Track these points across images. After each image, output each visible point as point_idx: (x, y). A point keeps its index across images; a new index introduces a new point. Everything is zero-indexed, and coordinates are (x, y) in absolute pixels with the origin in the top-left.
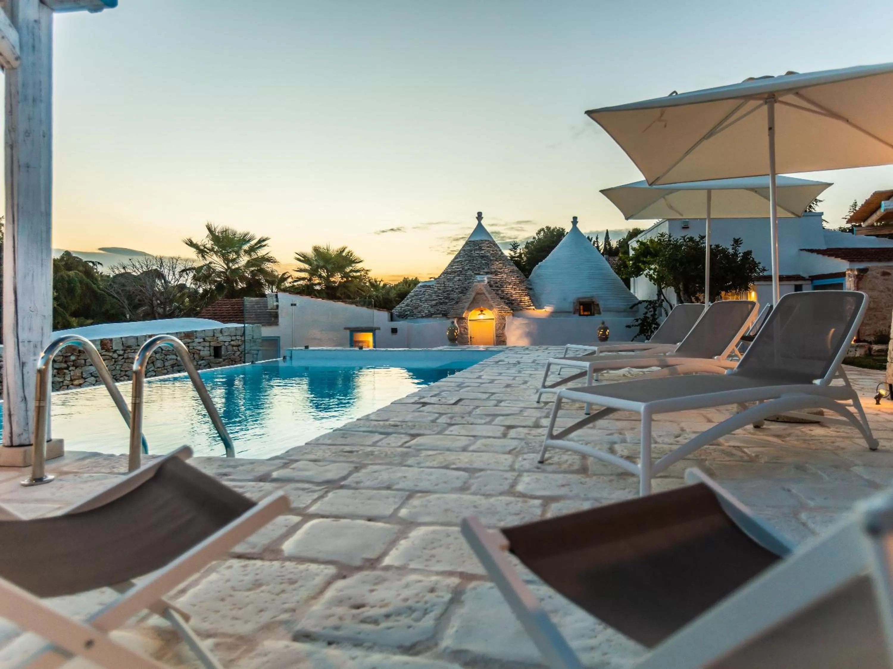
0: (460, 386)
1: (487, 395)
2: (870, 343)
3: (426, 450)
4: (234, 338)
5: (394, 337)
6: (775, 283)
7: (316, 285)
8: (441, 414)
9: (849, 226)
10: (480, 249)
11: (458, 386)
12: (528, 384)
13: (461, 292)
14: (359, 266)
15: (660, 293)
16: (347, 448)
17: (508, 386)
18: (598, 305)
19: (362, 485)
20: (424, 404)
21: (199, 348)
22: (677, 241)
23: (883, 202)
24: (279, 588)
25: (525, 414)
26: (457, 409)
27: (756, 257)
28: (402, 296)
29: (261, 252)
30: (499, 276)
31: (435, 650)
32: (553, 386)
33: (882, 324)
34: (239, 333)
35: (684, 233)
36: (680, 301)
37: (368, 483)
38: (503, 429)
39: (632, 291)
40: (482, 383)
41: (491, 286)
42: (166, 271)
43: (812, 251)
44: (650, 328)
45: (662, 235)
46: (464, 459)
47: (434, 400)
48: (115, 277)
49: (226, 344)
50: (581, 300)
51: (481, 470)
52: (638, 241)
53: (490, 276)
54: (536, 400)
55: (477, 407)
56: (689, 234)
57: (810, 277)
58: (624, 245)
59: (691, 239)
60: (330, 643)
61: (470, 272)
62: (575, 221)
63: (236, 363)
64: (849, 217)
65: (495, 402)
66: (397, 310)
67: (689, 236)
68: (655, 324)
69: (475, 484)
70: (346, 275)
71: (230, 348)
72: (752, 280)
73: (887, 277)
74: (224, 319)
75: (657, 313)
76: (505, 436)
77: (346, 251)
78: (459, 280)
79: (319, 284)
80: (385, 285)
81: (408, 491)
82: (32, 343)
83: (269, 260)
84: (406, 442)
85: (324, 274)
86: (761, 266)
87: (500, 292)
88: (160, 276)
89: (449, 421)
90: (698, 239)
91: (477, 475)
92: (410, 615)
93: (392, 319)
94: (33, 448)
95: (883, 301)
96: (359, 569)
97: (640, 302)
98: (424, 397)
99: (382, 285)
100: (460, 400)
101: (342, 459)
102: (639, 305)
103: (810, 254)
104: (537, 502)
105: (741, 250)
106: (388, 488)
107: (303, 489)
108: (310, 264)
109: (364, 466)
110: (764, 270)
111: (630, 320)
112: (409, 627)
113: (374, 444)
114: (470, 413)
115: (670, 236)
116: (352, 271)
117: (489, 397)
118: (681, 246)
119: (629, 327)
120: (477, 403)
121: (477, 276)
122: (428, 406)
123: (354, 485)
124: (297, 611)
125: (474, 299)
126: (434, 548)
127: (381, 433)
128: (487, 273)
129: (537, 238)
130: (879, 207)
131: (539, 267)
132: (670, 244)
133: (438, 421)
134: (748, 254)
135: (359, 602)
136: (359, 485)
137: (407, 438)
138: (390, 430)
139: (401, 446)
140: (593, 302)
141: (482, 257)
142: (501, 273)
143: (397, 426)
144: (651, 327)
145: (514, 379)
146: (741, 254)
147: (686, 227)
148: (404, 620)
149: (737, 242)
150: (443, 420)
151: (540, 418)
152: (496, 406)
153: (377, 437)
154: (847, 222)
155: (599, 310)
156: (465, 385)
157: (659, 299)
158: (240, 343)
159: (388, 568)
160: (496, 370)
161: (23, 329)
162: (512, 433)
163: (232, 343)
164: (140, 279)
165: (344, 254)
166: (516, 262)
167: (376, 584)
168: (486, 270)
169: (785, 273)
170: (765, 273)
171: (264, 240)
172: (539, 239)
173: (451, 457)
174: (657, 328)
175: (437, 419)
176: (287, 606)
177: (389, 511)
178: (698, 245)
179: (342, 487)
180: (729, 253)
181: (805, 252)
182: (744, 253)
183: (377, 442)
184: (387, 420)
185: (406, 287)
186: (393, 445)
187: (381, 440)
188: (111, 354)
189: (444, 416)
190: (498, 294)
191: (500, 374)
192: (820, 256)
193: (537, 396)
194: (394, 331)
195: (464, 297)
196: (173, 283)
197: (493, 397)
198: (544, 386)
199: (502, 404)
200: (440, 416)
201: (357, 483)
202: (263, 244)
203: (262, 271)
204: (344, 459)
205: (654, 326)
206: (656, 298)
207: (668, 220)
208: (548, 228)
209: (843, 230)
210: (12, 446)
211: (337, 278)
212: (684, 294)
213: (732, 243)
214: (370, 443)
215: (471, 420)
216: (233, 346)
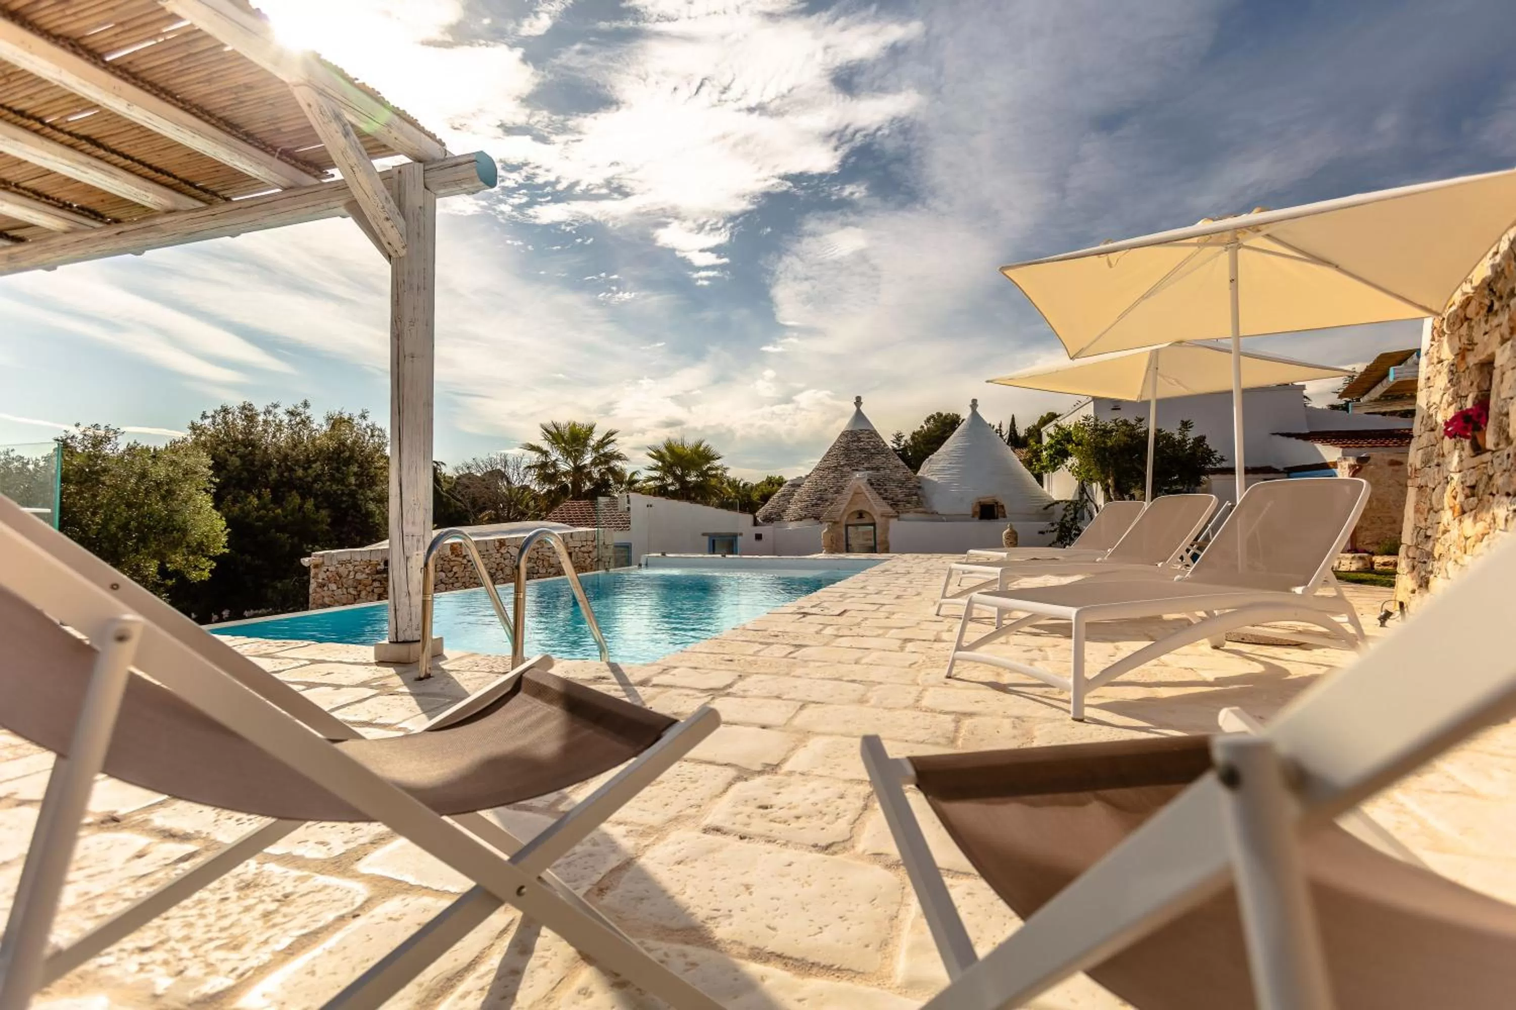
0: (843, 596)
1: (876, 607)
2: (1373, 554)
3: (814, 661)
4: (584, 543)
5: (759, 544)
6: (1239, 478)
7: (669, 485)
8: (826, 626)
9: (1342, 402)
10: (859, 440)
11: (840, 597)
12: (923, 596)
13: (837, 492)
14: (717, 463)
15: (1082, 490)
16: (727, 657)
17: (898, 597)
18: (1002, 506)
19: (749, 693)
20: (805, 614)
21: (548, 554)
22: (1106, 426)
23: (1392, 369)
24: (681, 786)
25: (922, 627)
26: (841, 620)
27: (1211, 443)
28: (765, 498)
29: (609, 449)
30: (882, 472)
31: (852, 852)
32: (954, 596)
33: (1390, 530)
34: (590, 538)
35: (1116, 415)
36: (1108, 499)
37: (755, 692)
38: (900, 642)
39: (1045, 488)
40: (868, 594)
41: (872, 484)
42: (510, 470)
43: (1289, 435)
44: (1070, 535)
45: (1086, 418)
46: (858, 672)
47: (814, 610)
48: (458, 478)
49: (577, 549)
50: (982, 500)
51: (880, 683)
52: (1056, 425)
53: (870, 472)
54: (935, 612)
55: (866, 619)
56: (1121, 416)
57: (1285, 469)
58: (1035, 432)
59: (1125, 423)
60: (741, 838)
61: (847, 469)
62: (974, 403)
63: (586, 571)
64: (1341, 391)
65: (887, 615)
66: (761, 513)
67: (1122, 419)
68: (1075, 529)
69: (874, 696)
70: (704, 474)
71: (580, 554)
72: (1207, 473)
73: (1397, 467)
74: (572, 523)
75: (1078, 515)
76: (902, 649)
77: (704, 445)
78: (834, 477)
79: (672, 484)
80: (745, 485)
81: (800, 701)
82: (415, 538)
83: (619, 457)
84: (790, 653)
85: (678, 472)
86: (1217, 456)
87: (882, 491)
88: (503, 476)
89: (835, 633)
90: (1133, 422)
91: (874, 688)
92: (821, 819)
93: (756, 523)
94: (420, 644)
95: (1391, 498)
96: (760, 773)
97: (1057, 502)
98: (803, 607)
99: (741, 485)
100: (845, 611)
101: (723, 667)
102: (1056, 506)
103: (1285, 439)
104: (949, 718)
105: (1192, 435)
106: (778, 697)
107: (687, 695)
108: (663, 462)
109: (749, 675)
110: (1222, 460)
111: (1044, 525)
112: (823, 829)
113: (756, 654)
114: (859, 624)
115: (1097, 420)
116: (709, 469)
117: (878, 609)
118: (1111, 431)
119: (1042, 533)
120: (865, 615)
121: (855, 473)
122: (809, 617)
123: (741, 693)
124: (703, 807)
125: (851, 500)
126: (837, 757)
127: (761, 643)
128: (867, 469)
129: (926, 427)
130: (1386, 375)
131: (929, 461)
132: (1096, 430)
133: (823, 632)
134: (1200, 440)
135: (765, 803)
136: (746, 694)
137: (792, 649)
138: (771, 641)
139: (786, 657)
140: (997, 503)
141: (862, 450)
142: (885, 468)
143: (777, 636)
144: (1070, 532)
145: (905, 591)
146: (1191, 441)
147: (1116, 409)
148: (816, 822)
149: (1186, 425)
150: (829, 631)
151: (942, 631)
152: (887, 618)
153: (757, 647)
154: (1340, 397)
155: (1004, 513)
156: (848, 595)
157: (1081, 499)
158: (591, 549)
159: (791, 773)
160: (882, 579)
161: (408, 523)
162: (910, 646)
163: (582, 549)
164: (484, 480)
165: (701, 449)
166: (902, 454)
167: (780, 788)
168: (866, 465)
169: (1252, 465)
170: (1224, 465)
171: (612, 434)
172: (928, 428)
173: (843, 669)
174: (1078, 535)
175: (821, 630)
176: (692, 802)
177: (781, 720)
178: (1134, 429)
179: (728, 695)
180: (1174, 439)
181: (1278, 437)
182: (1195, 439)
183: (759, 651)
184: (765, 630)
185: (769, 488)
186: (777, 655)
187: (763, 650)
188: (460, 559)
189: (829, 628)
190: (880, 494)
191: (888, 584)
192: (1301, 442)
193: (936, 608)
194: (759, 537)
195: (839, 498)
196: (517, 485)
197: (883, 609)
198: (944, 597)
199: (895, 616)
200: (824, 628)
201: (744, 691)
202: (612, 438)
203: (611, 470)
204: (727, 667)
205: (1074, 532)
206: (1077, 498)
207: (1095, 399)
208: (939, 415)
209: (1334, 407)
210: (397, 642)
211: (692, 478)
212: (1114, 491)
213: (1179, 426)
214: (751, 652)
215: (861, 631)
216: (584, 552)
